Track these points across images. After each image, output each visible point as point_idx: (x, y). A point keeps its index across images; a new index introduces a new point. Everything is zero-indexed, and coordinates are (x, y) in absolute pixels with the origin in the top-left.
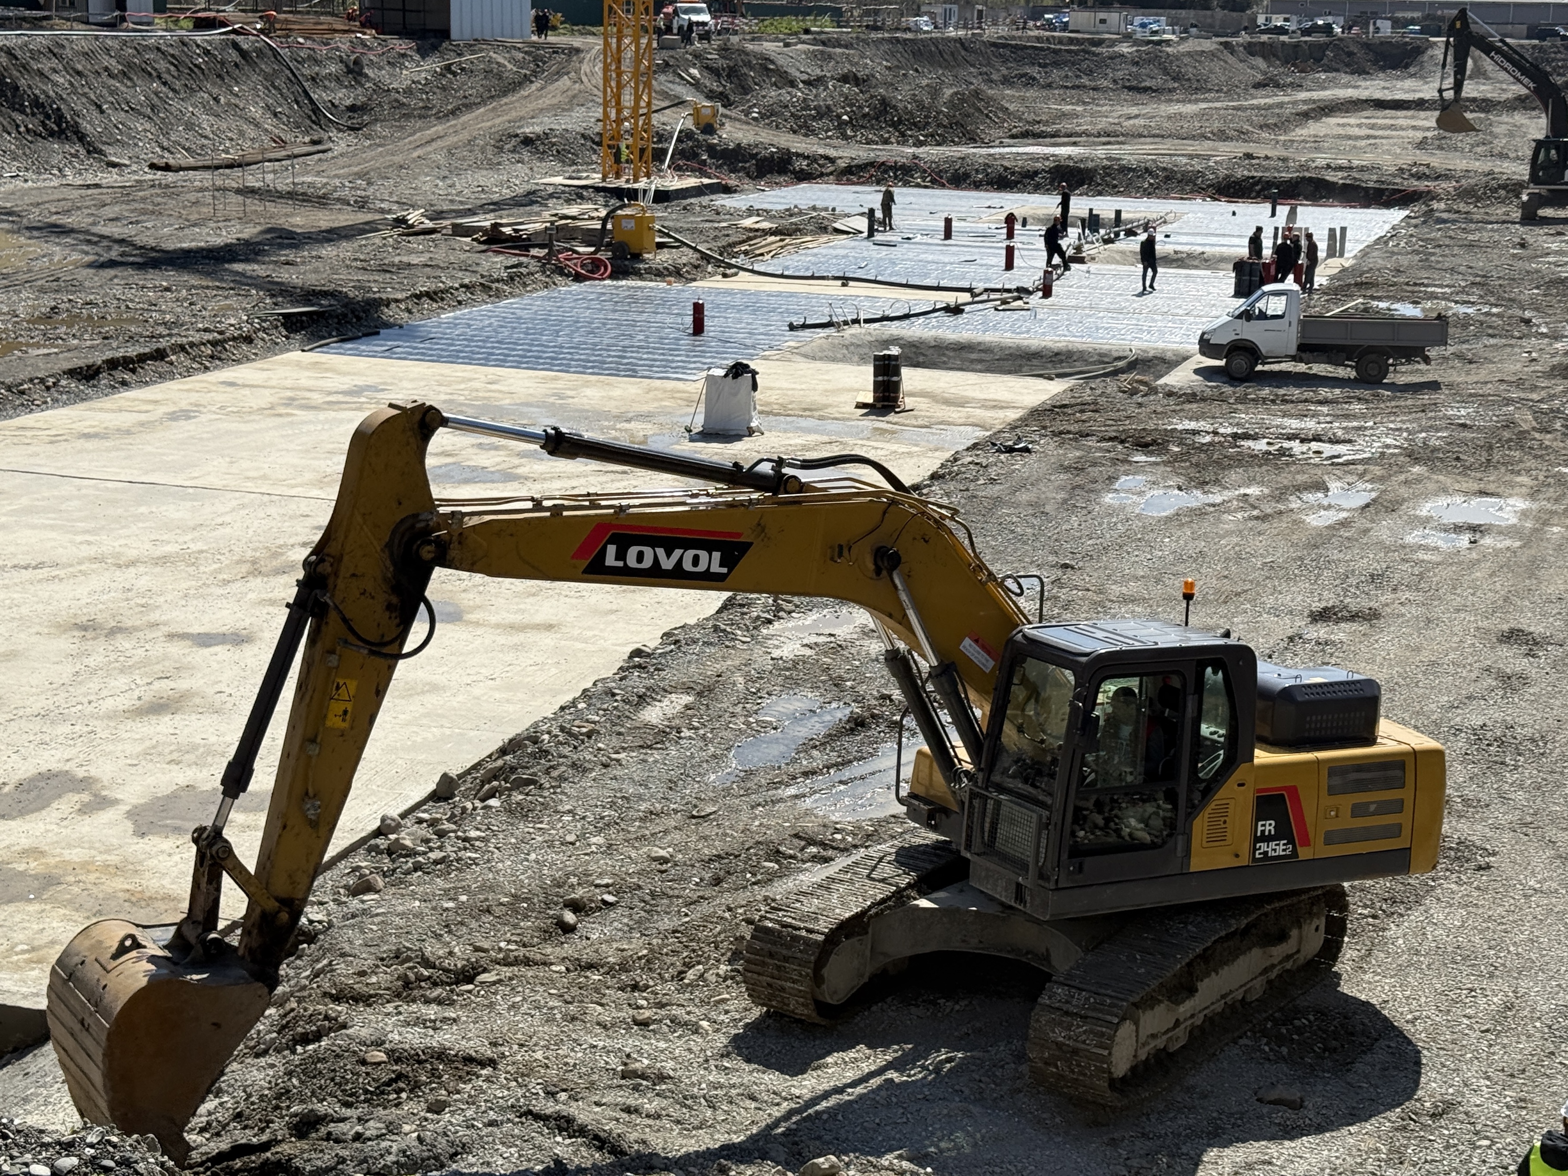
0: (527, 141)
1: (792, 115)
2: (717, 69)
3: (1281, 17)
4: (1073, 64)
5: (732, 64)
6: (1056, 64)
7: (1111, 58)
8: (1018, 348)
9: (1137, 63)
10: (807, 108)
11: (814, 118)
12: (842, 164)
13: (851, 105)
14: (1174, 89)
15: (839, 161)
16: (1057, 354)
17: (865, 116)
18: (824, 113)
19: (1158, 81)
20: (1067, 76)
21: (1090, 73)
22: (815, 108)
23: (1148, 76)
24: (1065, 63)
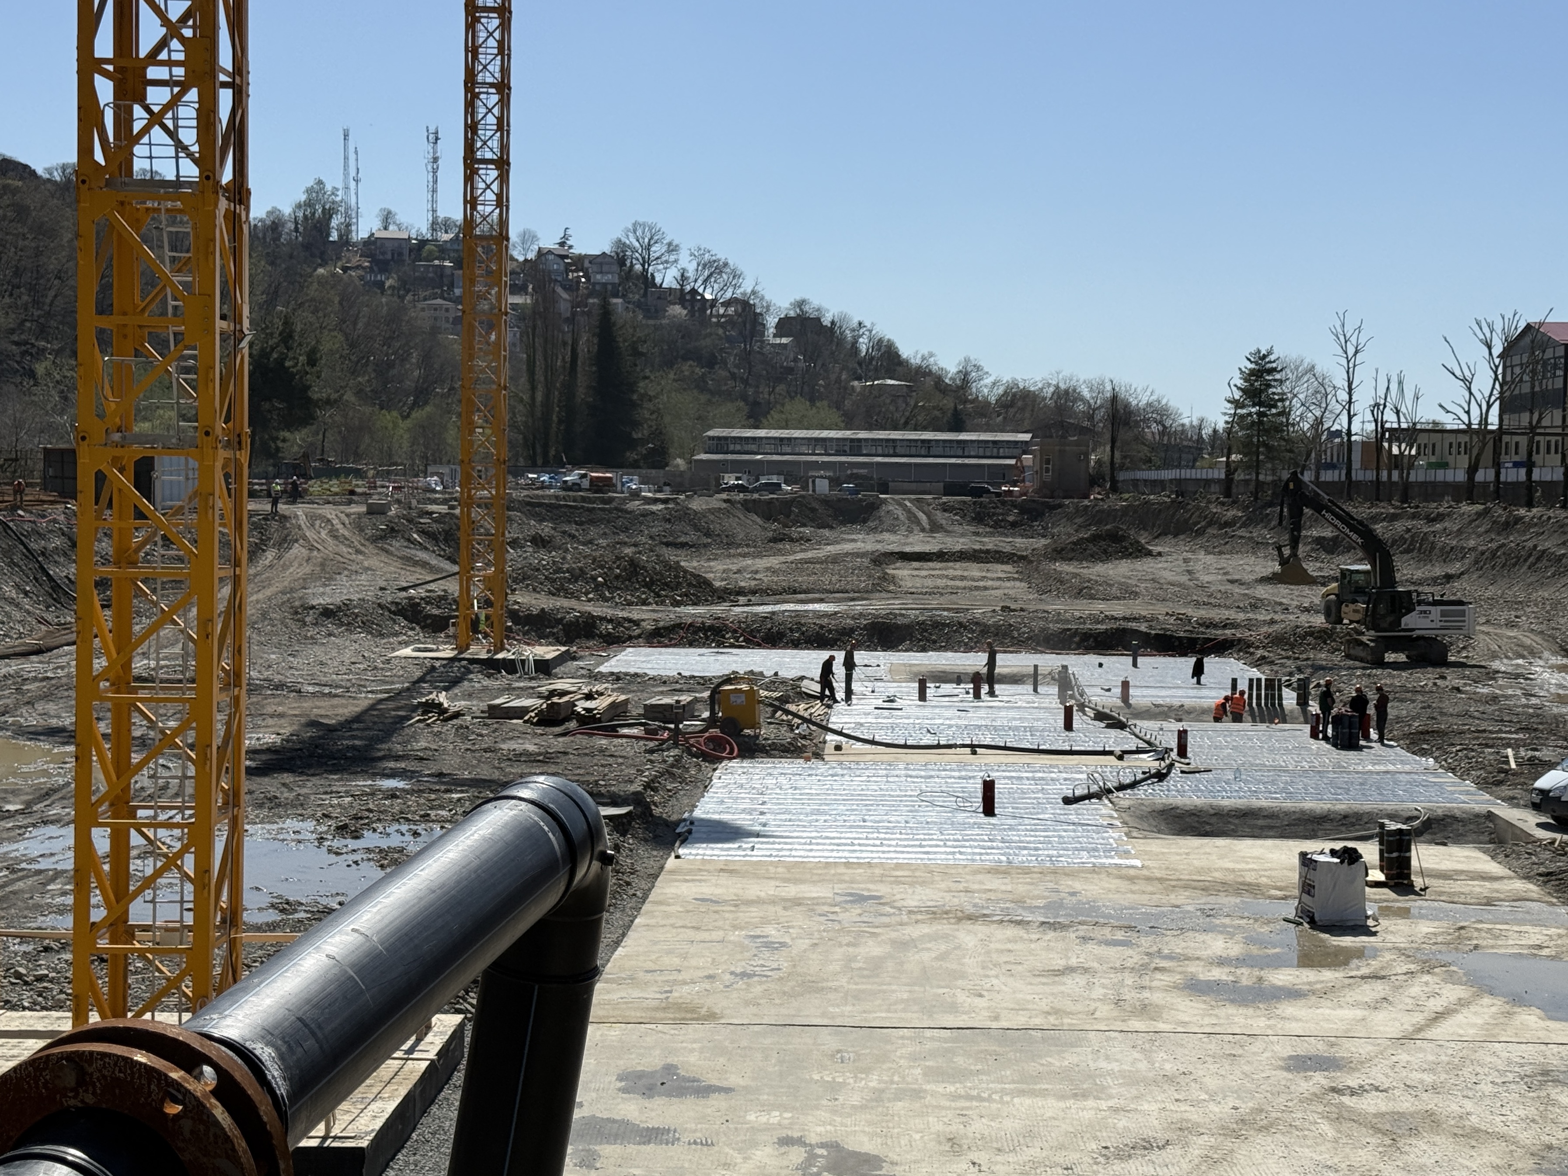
0: (327, 613)
1: (546, 578)
2: (434, 534)
3: (733, 476)
4: (609, 522)
5: (447, 528)
6: (592, 522)
7: (643, 515)
8: (1303, 812)
9: (669, 521)
10: (559, 570)
11: (569, 581)
12: (649, 626)
13: (602, 567)
14: (709, 544)
15: (643, 624)
16: (1345, 817)
17: (617, 577)
18: (577, 575)
19: (691, 537)
20: (605, 534)
21: (626, 530)
22: (568, 571)
23: (682, 532)
24: (601, 520)
